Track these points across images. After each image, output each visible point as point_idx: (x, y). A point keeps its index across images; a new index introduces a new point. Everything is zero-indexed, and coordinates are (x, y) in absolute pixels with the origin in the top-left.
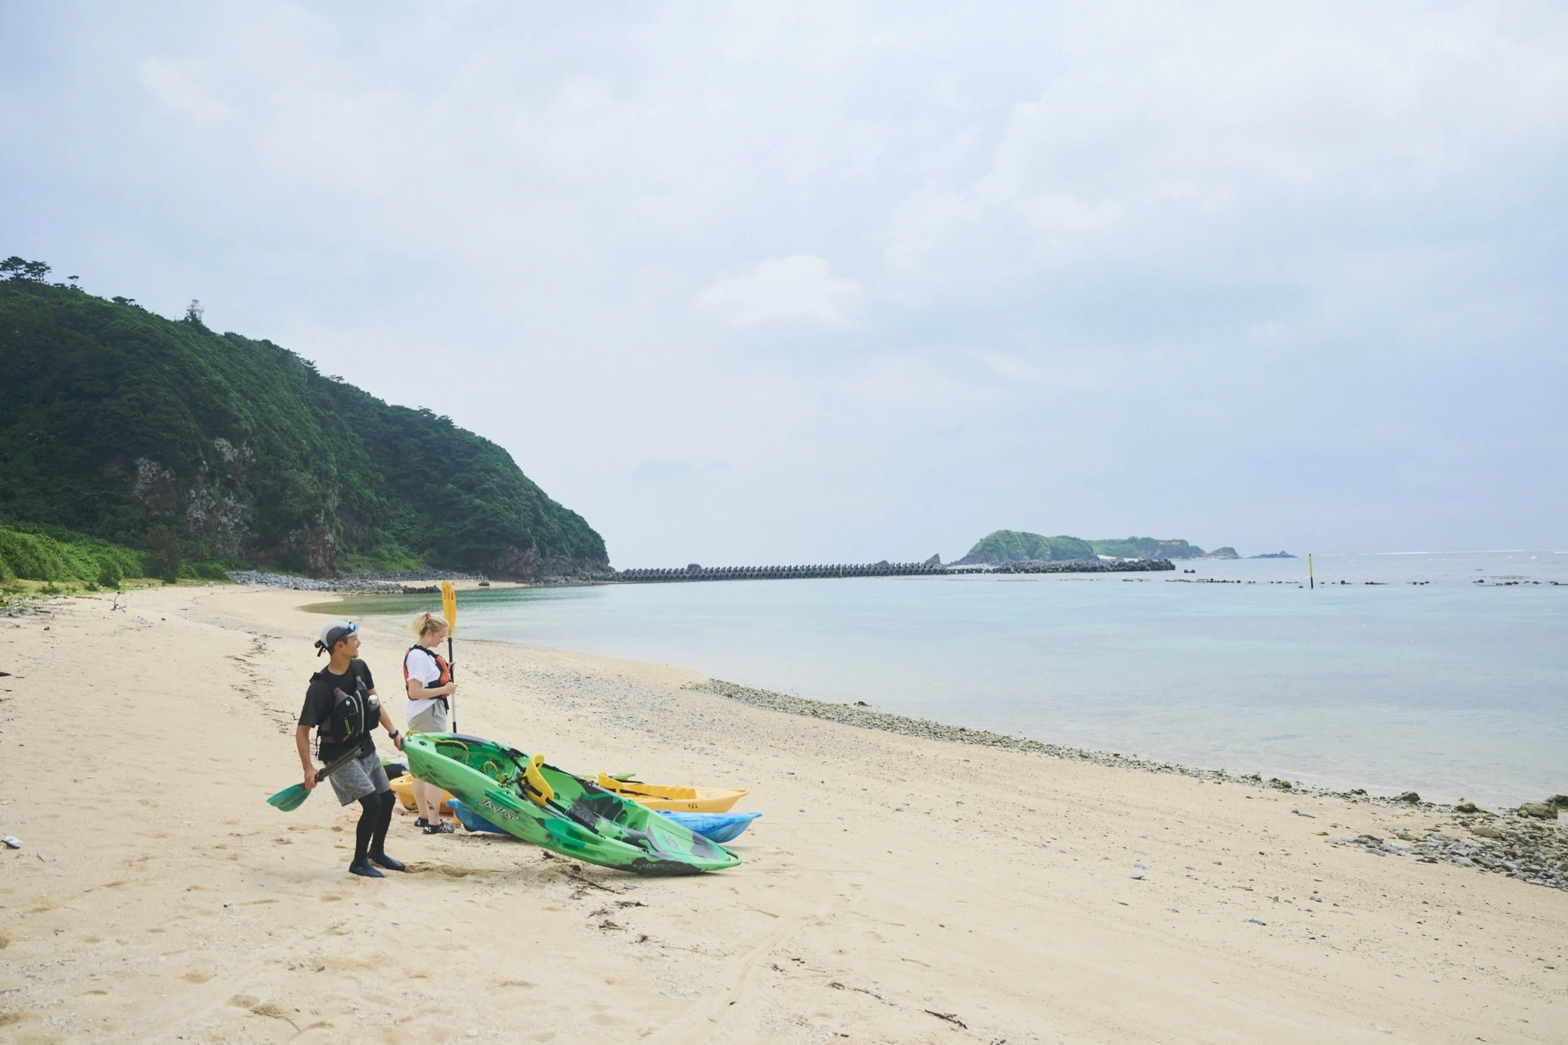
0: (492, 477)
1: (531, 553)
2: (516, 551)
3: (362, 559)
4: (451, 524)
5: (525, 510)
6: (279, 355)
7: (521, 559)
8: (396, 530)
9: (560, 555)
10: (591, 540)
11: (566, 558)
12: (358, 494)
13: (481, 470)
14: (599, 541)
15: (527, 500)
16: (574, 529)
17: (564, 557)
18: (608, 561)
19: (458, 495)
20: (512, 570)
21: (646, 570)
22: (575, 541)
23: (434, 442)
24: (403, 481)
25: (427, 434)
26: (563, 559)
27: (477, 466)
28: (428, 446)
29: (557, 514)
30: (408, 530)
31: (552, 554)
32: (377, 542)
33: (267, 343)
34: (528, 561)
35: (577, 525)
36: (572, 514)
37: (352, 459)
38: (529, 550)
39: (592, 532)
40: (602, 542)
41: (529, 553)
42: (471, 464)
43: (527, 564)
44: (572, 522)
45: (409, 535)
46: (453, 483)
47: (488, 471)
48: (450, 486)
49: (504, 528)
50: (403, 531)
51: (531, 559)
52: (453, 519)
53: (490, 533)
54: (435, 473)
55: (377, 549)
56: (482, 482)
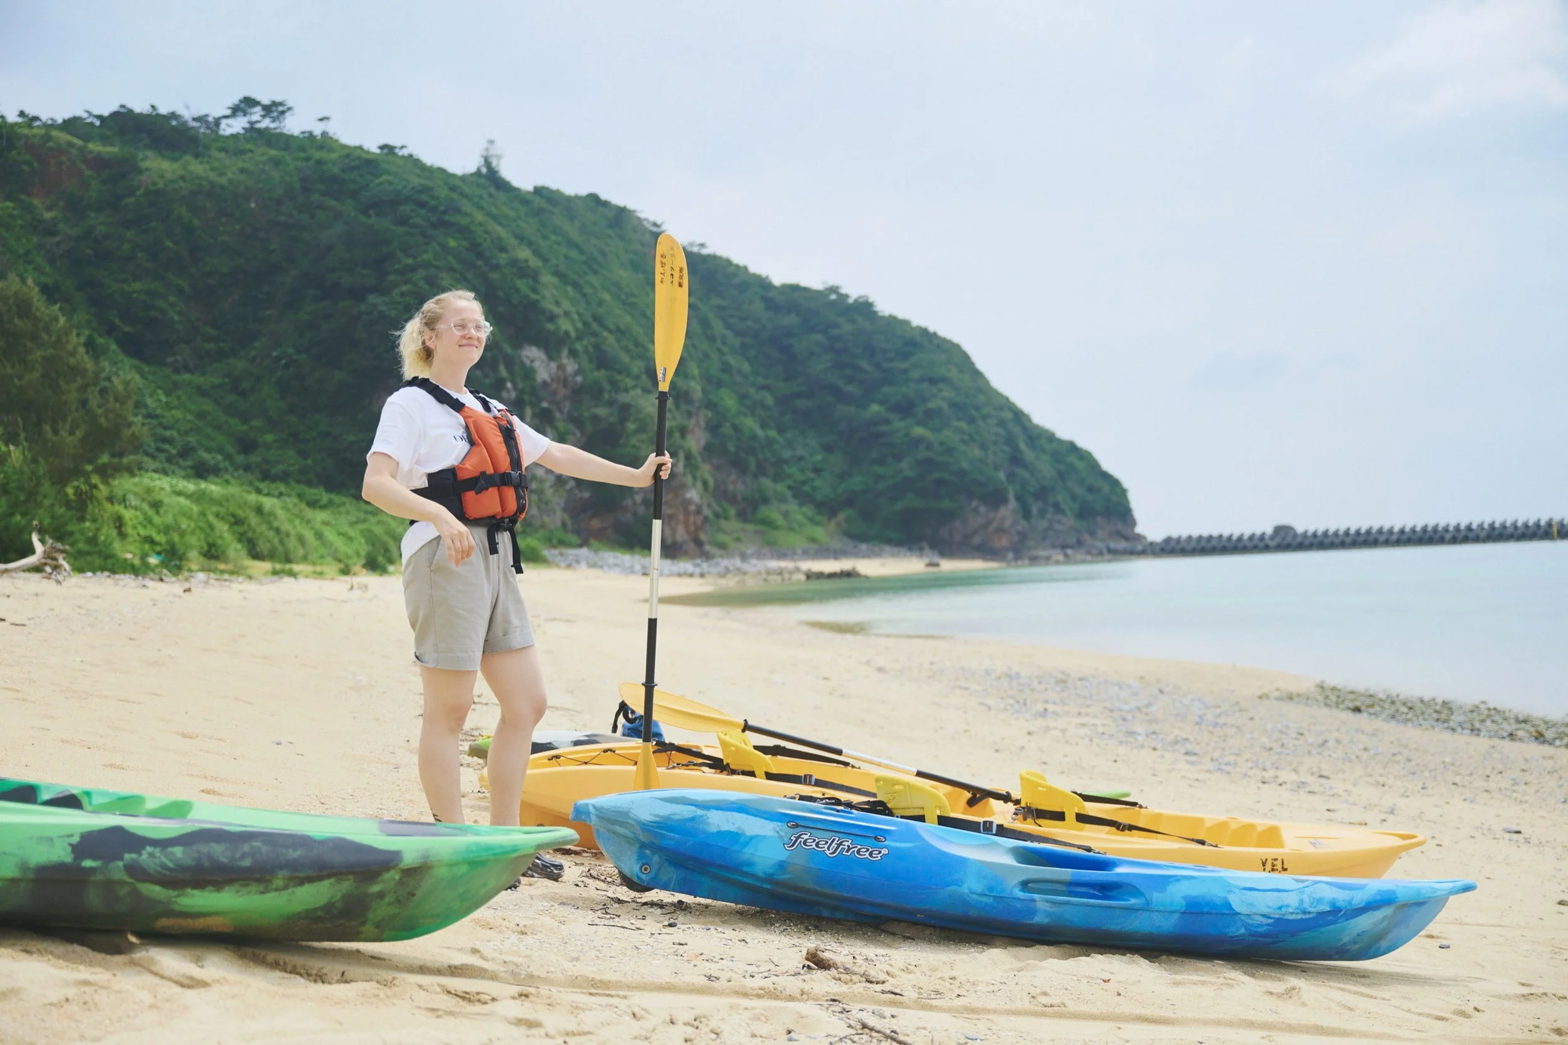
0: (941, 391)
1: (1006, 513)
2: (982, 509)
3: (742, 529)
4: (880, 470)
5: (995, 443)
6: (611, 215)
7: (989, 522)
8: (794, 481)
9: (1054, 514)
10: (1106, 489)
11: (1065, 520)
12: (734, 426)
13: (922, 380)
14: (1118, 490)
15: (997, 426)
16: (1076, 472)
17: (1061, 517)
18: (1133, 523)
19: (888, 422)
20: (976, 540)
21: (1200, 538)
22: (1079, 490)
23: (848, 338)
24: (801, 403)
25: (835, 325)
26: (1059, 522)
27: (916, 374)
28: (839, 346)
29: (1047, 446)
30: (813, 480)
31: (1042, 514)
32: (765, 500)
33: (594, 198)
34: (1003, 526)
35: (1081, 465)
36: (1072, 447)
37: (723, 371)
38: (1002, 508)
39: (1106, 476)
40: (1124, 492)
41: (1003, 512)
42: (905, 371)
43: (1001, 530)
44: (1072, 460)
45: (814, 488)
46: (882, 402)
47: (933, 381)
48: (875, 408)
49: (962, 473)
50: (804, 483)
51: (1008, 523)
52: (881, 462)
53: (939, 482)
54: (851, 388)
55: (766, 512)
56: (925, 400)
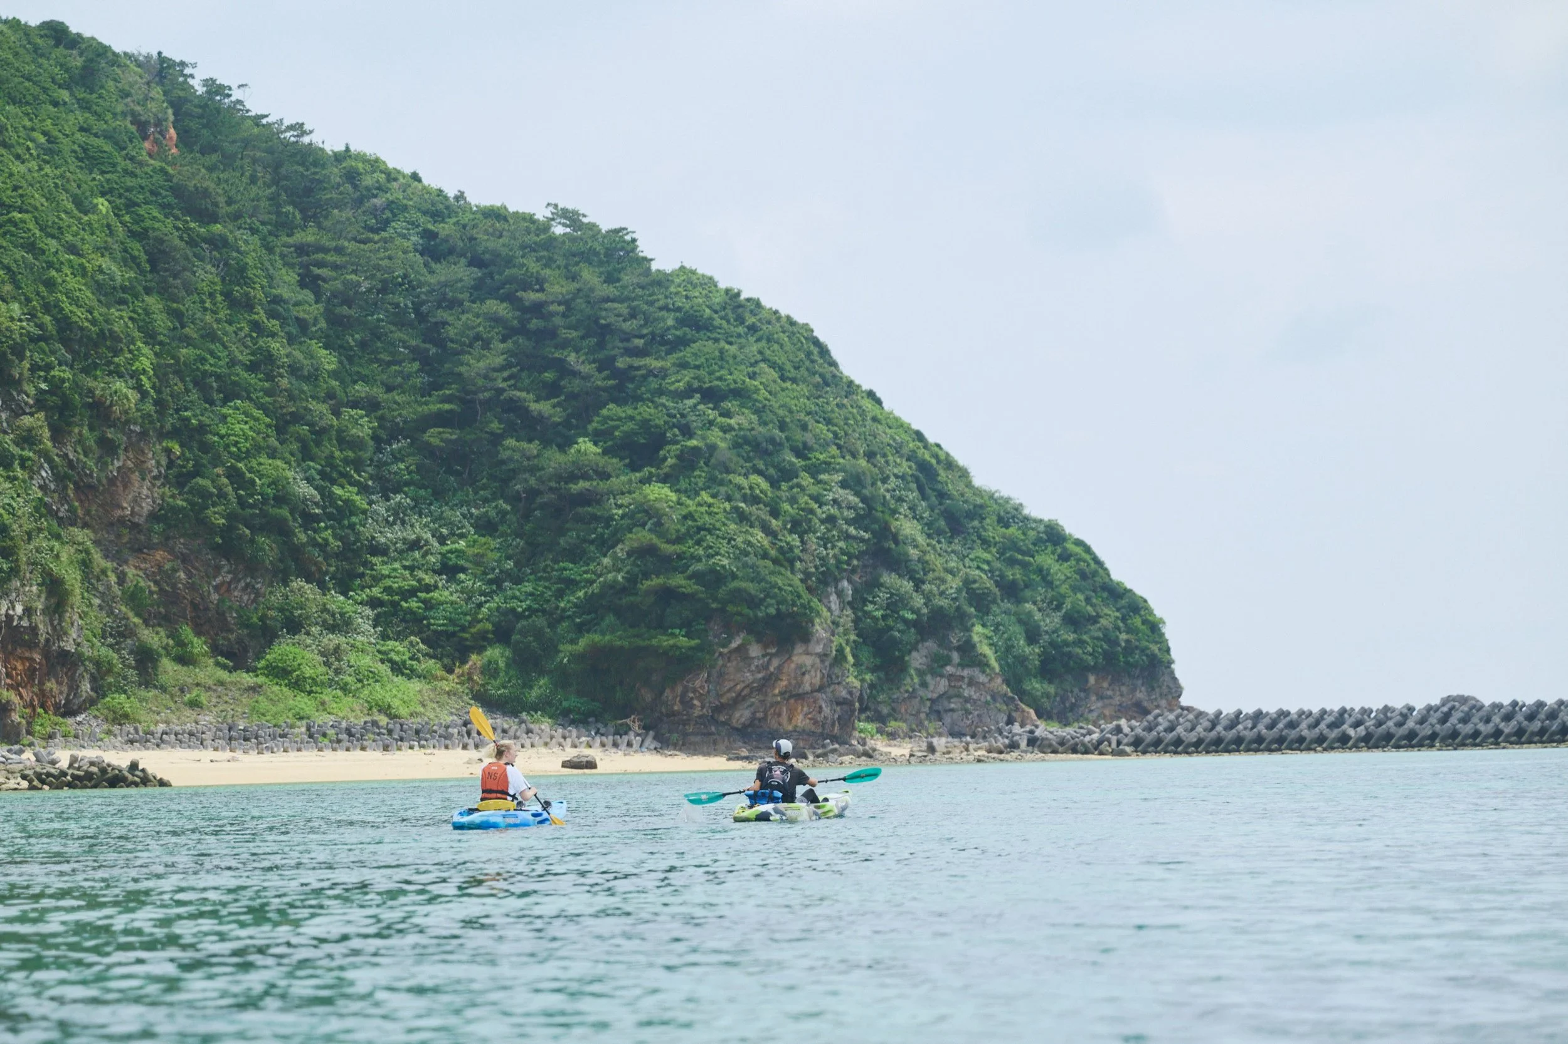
0: (727, 414)
1: (808, 661)
2: (755, 651)
3: (221, 683)
4: (572, 570)
5: (831, 520)
6: (77, 62)
7: (769, 680)
8: (388, 590)
9: (962, 665)
10: (1109, 615)
11: (982, 678)
12: (234, 475)
13: (689, 392)
14: (1137, 621)
15: (844, 485)
16: (1049, 584)
17: (976, 672)
19: (604, 476)
20: (742, 715)
22: (1050, 622)
23: (554, 308)
24: (434, 436)
25: (540, 284)
26: (972, 682)
27: (680, 381)
28: (535, 324)
29: (994, 532)
30: (428, 588)
32: (294, 626)
34: (799, 684)
35: (1059, 571)
36: (1053, 536)
37: (252, 368)
38: (799, 648)
39: (1116, 593)
40: (1154, 628)
41: (801, 657)
42: (663, 374)
43: (795, 696)
44: (1046, 559)
45: (429, 605)
46: (597, 437)
47: (711, 396)
48: (586, 446)
49: (714, 579)
50: (412, 593)
51: (812, 680)
52: (575, 555)
53: (668, 595)
54: (544, 407)
55: (284, 649)
56: (687, 432)
